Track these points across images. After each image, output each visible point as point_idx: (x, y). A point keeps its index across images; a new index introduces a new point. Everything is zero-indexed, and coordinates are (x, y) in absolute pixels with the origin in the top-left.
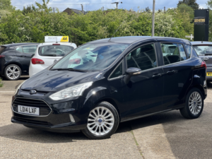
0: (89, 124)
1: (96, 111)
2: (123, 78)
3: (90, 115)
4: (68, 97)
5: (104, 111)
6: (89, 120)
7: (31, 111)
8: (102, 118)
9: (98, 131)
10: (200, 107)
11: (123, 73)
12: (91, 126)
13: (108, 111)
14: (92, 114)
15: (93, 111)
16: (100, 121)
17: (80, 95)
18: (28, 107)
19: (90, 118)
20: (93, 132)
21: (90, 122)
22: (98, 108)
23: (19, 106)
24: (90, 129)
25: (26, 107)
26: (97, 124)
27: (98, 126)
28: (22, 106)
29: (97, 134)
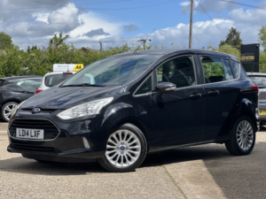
0: (107, 153)
1: (117, 136)
2: (153, 95)
3: (110, 140)
4: (81, 115)
5: (128, 136)
6: (108, 146)
7: (33, 134)
8: (126, 145)
9: (119, 161)
10: (251, 141)
11: (153, 88)
12: (110, 155)
13: (133, 135)
14: (113, 139)
15: (114, 135)
16: (122, 148)
17: (98, 112)
18: (29, 130)
19: (110, 144)
20: (113, 163)
21: (109, 150)
22: (120, 132)
23: (18, 130)
24: (109, 158)
25: (27, 130)
26: (119, 152)
27: (120, 154)
28: (21, 129)
29: (118, 165)
